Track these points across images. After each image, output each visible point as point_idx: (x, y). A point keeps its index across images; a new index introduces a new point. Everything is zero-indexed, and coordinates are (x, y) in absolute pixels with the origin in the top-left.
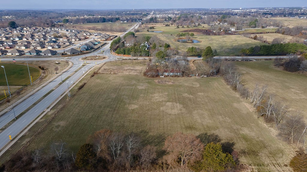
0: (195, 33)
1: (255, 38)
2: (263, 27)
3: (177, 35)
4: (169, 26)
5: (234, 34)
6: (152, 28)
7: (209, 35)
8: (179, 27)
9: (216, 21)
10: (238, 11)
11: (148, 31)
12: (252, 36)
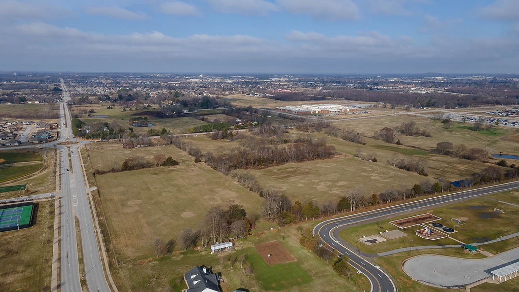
0: (148, 117)
1: (203, 120)
2: (214, 108)
3: (131, 120)
4: (112, 108)
5: (187, 116)
6: (92, 111)
7: (162, 118)
8: (126, 109)
9: (168, 99)
10: (198, 80)
11: (89, 116)
12: (201, 117)
